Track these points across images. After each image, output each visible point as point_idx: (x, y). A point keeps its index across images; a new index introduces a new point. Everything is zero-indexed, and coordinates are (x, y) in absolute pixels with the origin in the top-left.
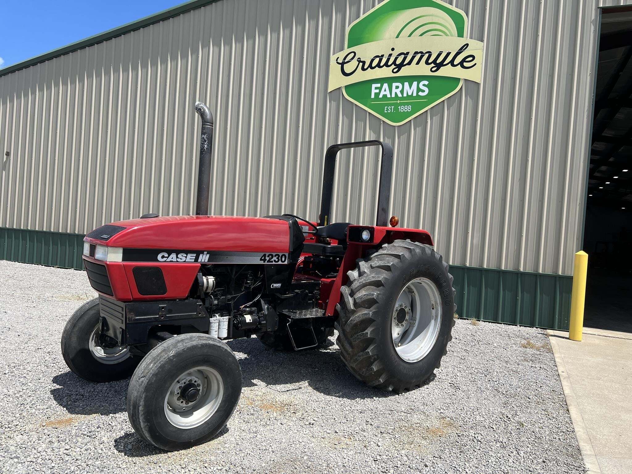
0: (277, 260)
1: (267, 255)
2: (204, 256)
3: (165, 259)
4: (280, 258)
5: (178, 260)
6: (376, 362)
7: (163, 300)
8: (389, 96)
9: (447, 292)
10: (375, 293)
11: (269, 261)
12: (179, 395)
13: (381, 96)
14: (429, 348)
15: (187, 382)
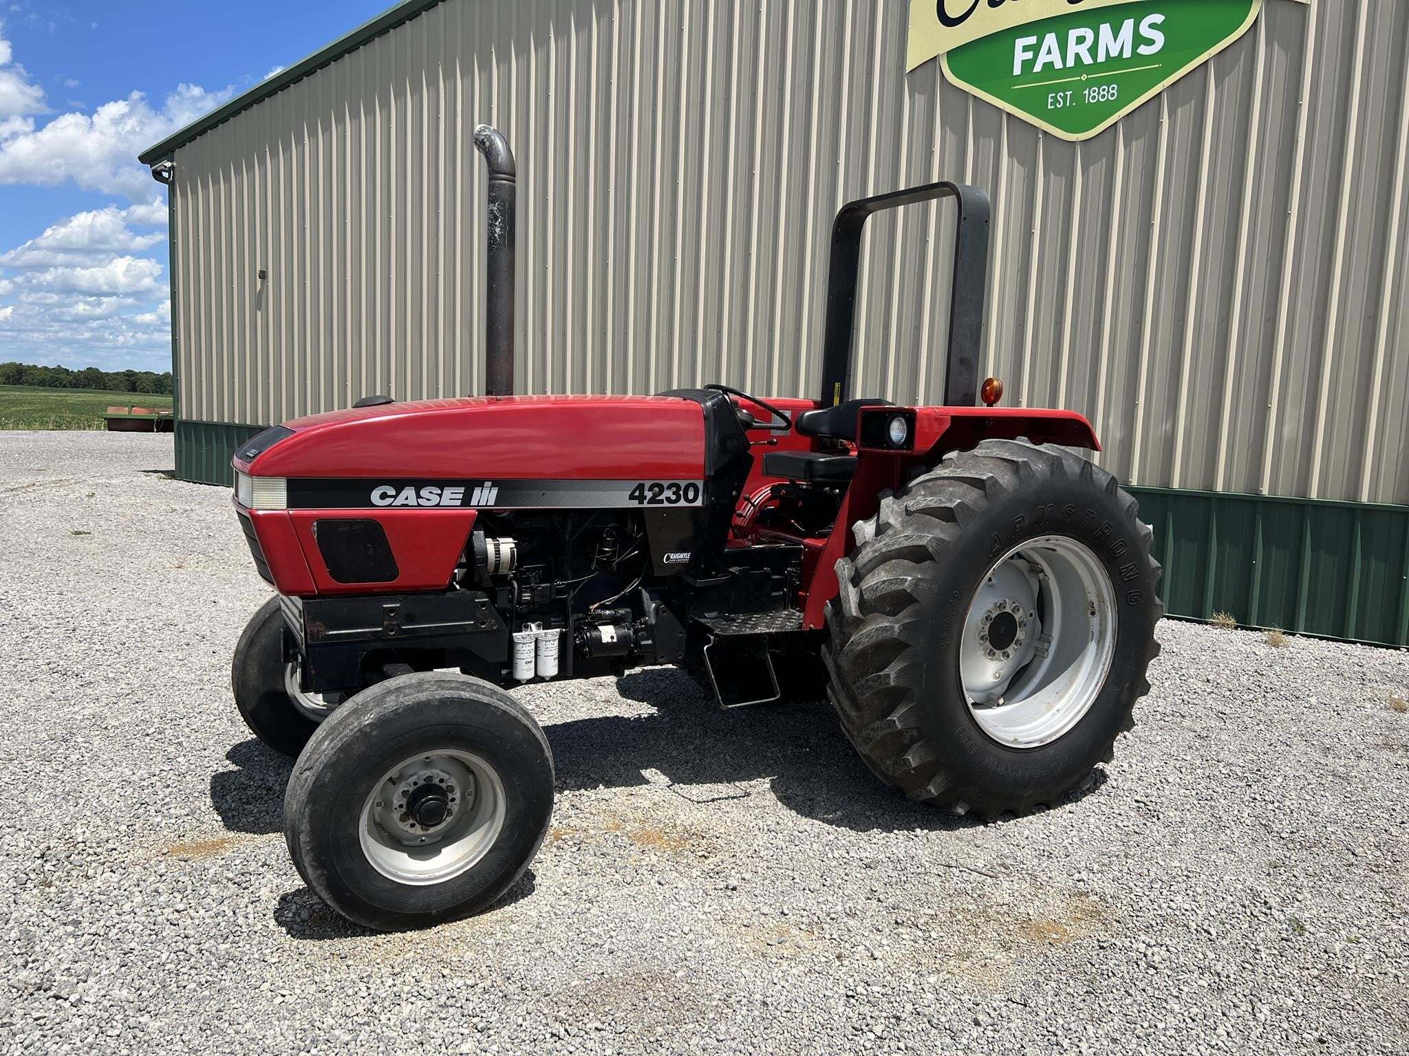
0: (674, 497)
1: (647, 487)
2: (486, 492)
3: (388, 501)
4: (681, 493)
5: (421, 501)
6: (916, 746)
7: (392, 594)
8: (1058, 65)
9: (1131, 570)
10: (909, 578)
11: (652, 501)
12: (404, 810)
13: (1038, 68)
14: (1079, 712)
15: (421, 783)
